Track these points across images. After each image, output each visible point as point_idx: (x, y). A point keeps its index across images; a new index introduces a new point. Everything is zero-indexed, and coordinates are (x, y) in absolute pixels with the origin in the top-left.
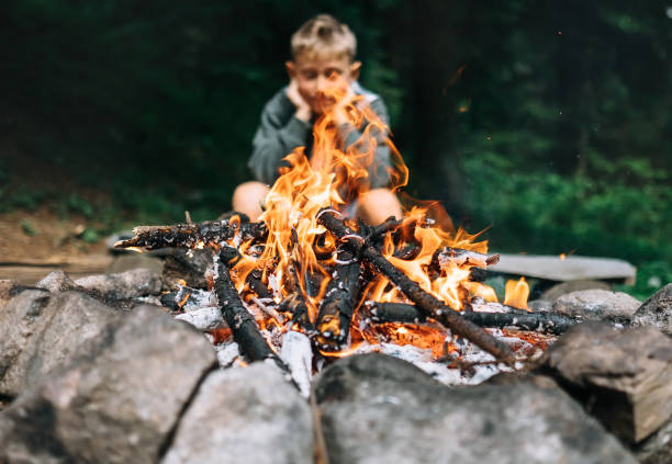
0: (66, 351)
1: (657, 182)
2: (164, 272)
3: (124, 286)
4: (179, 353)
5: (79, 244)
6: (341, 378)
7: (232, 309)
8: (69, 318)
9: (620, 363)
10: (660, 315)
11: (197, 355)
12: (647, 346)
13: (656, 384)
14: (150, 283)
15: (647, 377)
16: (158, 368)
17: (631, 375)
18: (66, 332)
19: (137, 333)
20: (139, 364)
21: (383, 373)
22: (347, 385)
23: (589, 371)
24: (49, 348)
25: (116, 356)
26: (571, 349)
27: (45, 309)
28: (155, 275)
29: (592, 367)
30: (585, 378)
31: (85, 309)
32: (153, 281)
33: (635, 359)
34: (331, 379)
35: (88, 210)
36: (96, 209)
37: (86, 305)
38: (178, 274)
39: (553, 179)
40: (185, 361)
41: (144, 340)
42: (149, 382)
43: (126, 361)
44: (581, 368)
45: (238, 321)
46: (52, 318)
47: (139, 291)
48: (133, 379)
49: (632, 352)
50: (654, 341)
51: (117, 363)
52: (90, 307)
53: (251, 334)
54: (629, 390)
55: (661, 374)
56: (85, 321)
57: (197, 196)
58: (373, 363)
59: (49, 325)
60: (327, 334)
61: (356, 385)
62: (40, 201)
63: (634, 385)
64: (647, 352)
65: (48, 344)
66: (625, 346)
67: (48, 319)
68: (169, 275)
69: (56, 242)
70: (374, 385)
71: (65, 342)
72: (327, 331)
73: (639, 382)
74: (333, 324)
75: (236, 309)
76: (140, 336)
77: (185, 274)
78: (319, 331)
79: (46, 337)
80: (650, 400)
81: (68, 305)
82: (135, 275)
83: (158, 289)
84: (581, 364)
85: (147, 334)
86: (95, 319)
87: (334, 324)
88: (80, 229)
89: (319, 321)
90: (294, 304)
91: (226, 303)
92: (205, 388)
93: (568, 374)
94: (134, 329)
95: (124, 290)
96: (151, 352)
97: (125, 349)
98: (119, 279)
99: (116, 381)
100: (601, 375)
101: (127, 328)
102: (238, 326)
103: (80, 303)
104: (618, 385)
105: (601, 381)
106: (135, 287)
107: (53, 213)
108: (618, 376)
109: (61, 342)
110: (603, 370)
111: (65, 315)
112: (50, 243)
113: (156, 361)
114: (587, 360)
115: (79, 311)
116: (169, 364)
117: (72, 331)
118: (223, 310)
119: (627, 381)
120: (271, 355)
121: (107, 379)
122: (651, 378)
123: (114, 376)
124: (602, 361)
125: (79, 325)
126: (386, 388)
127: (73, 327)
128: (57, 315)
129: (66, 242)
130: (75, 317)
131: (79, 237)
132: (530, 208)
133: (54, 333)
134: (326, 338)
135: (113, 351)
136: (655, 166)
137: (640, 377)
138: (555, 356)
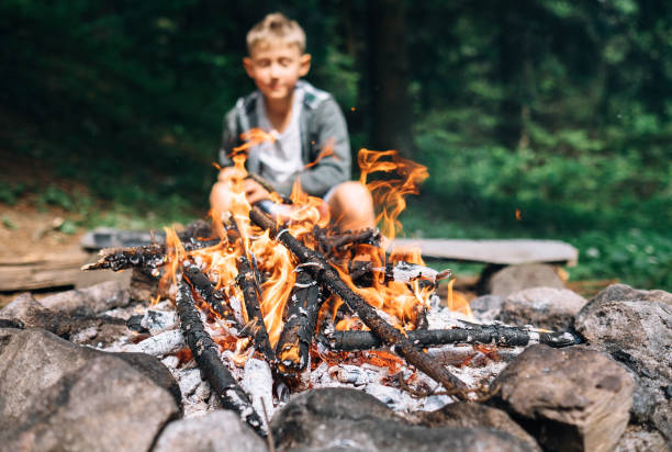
0: (27, 393)
1: (592, 152)
2: (132, 285)
3: (93, 300)
4: (135, 407)
5: (56, 237)
6: (299, 418)
7: (194, 334)
8: (30, 357)
9: (570, 396)
10: (603, 318)
11: (154, 407)
12: (595, 375)
13: (604, 414)
14: (118, 296)
15: (596, 409)
16: (115, 424)
17: (580, 409)
18: (27, 373)
19: (92, 389)
20: (95, 421)
21: (341, 412)
22: (305, 427)
23: (540, 403)
24: (11, 388)
25: (71, 415)
26: (522, 380)
27: (7, 347)
28: (123, 288)
29: (542, 400)
30: (536, 411)
31: (45, 349)
32: (121, 293)
33: (584, 390)
34: (289, 419)
35: (66, 203)
36: (73, 200)
37: (47, 344)
38: (145, 285)
39: (499, 152)
40: (142, 416)
41: (100, 395)
42: (105, 440)
43: (81, 420)
44: (532, 401)
45: (200, 347)
46: (14, 357)
47: (108, 304)
48: (88, 439)
49: (580, 382)
50: (601, 369)
51: (73, 421)
52: (51, 347)
53: (213, 362)
54: (579, 423)
55: (609, 403)
56: (46, 361)
57: (170, 182)
58: (330, 402)
59: (10, 364)
60: (287, 363)
61: (314, 427)
62: (19, 195)
63: (583, 418)
64: (595, 381)
65: (9, 384)
66: (574, 375)
67: (10, 358)
68: (136, 287)
69: (36, 235)
70: (331, 427)
71: (26, 383)
72: (287, 360)
73: (589, 414)
74: (292, 353)
75: (198, 334)
76: (96, 392)
77: (152, 286)
78: (279, 359)
79: (8, 377)
80: (598, 430)
81: (29, 344)
82: (103, 289)
83: (126, 301)
84: (532, 397)
85: (104, 389)
86: (56, 359)
87: (294, 353)
88: (58, 222)
89: (280, 349)
90: (256, 329)
91: (188, 327)
92: (162, 441)
93: (519, 408)
94: (89, 384)
95: (92, 304)
96: (107, 408)
97: (81, 406)
98: (87, 294)
99: (72, 443)
100: (552, 408)
101: (82, 384)
102: (200, 352)
103: (40, 342)
104: (568, 418)
105: (552, 414)
106: (103, 300)
107: (32, 205)
108: (568, 409)
109: (22, 383)
110: (554, 403)
111: (26, 355)
112: (29, 236)
113: (111, 418)
114: (538, 393)
115: (40, 351)
116: (126, 419)
117: (33, 371)
118: (185, 334)
119: (577, 414)
120: (232, 386)
121: (62, 440)
122: (599, 410)
123: (69, 437)
124: (552, 393)
125: (39, 366)
126: (343, 430)
127: (34, 368)
128: (19, 354)
129: (45, 234)
130: (36, 357)
131: (58, 229)
132: (479, 180)
133: (15, 372)
134: (286, 367)
135: (69, 409)
136: (591, 137)
137: (589, 410)
138: (507, 387)
